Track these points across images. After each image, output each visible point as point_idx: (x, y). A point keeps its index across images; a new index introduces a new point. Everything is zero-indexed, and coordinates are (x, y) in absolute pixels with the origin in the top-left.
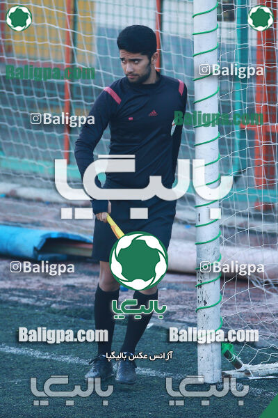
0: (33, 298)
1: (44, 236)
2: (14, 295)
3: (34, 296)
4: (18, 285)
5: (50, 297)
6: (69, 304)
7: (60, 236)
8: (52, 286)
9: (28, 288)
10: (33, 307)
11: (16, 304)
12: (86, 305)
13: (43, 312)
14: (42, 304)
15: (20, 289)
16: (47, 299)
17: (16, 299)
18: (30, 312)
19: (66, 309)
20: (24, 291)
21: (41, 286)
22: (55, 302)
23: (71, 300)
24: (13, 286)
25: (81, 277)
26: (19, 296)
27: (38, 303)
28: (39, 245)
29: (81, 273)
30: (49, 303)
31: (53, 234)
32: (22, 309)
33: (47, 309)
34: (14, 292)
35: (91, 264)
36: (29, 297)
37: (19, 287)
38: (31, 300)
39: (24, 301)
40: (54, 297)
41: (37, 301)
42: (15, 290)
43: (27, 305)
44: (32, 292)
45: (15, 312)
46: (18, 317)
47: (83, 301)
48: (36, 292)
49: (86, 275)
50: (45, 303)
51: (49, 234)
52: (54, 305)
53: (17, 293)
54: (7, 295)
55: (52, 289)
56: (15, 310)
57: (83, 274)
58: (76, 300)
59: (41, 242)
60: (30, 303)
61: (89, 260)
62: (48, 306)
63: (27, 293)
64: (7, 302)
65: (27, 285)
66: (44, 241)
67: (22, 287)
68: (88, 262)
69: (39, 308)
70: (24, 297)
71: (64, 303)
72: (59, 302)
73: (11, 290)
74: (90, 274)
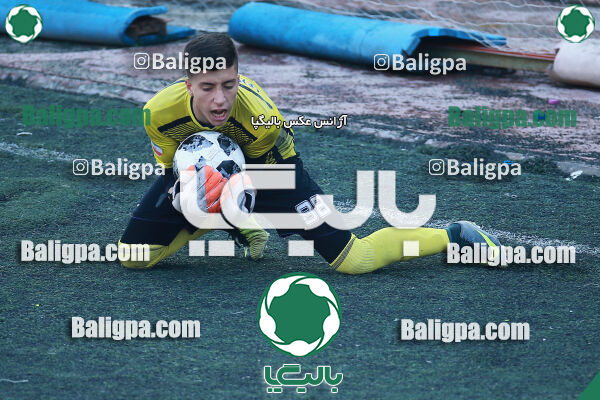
0: (398, 129)
1: (417, 34)
2: (369, 126)
3: (400, 127)
4: (376, 109)
5: (425, 128)
6: (453, 139)
7: (443, 34)
8: (429, 111)
9: (390, 114)
10: (397, 144)
11: (371, 139)
12: (479, 141)
13: (412, 152)
14: (411, 140)
15: (379, 115)
16: (420, 131)
17: (371, 131)
18: (392, 151)
19: (449, 148)
20: (385, 118)
21: (411, 111)
22: (431, 137)
23: (456, 133)
24: (367, 112)
25: (474, 98)
26: (376, 127)
27: (405, 138)
28: (411, 47)
29: (474, 93)
30: (423, 138)
31: (432, 30)
32: (380, 146)
33: (419, 147)
34: (369, 121)
35: (490, 78)
36: (391, 129)
37: (376, 112)
38: (395, 132)
39: (385, 134)
40: (431, 128)
41: (403, 135)
42: (371, 117)
43: (389, 140)
44: (397, 120)
45: (369, 152)
46: (374, 158)
47: (475, 136)
48: (403, 121)
49: (481, 94)
50: (417, 138)
51: (427, 31)
52: (430, 142)
53: (374, 123)
54: (358, 125)
55: (428, 117)
56: (370, 148)
57: (477, 93)
58: (464, 134)
59: (414, 42)
60: (394, 138)
61: (487, 71)
62: (422, 143)
63: (389, 121)
64: (357, 136)
65: (389, 110)
66: (419, 41)
67: (382, 113)
68: (486, 75)
69: (407, 145)
70: (385, 128)
71: (446, 139)
72: (438, 136)
73: (365, 117)
74: (489, 93)
